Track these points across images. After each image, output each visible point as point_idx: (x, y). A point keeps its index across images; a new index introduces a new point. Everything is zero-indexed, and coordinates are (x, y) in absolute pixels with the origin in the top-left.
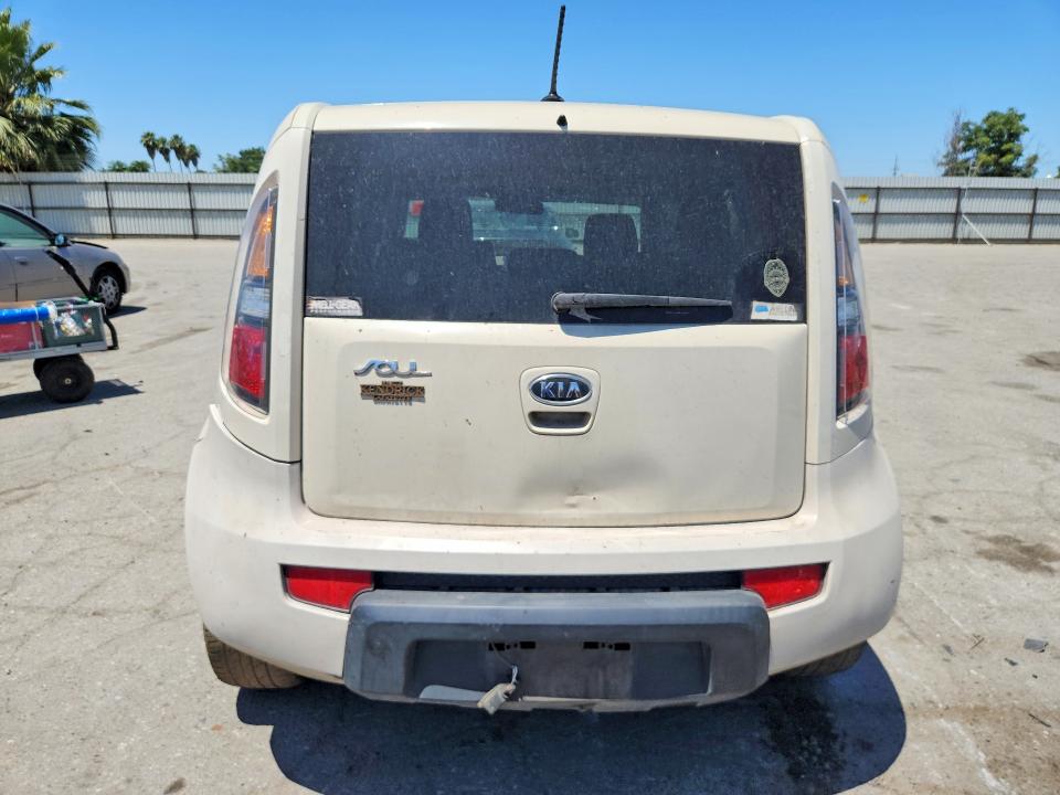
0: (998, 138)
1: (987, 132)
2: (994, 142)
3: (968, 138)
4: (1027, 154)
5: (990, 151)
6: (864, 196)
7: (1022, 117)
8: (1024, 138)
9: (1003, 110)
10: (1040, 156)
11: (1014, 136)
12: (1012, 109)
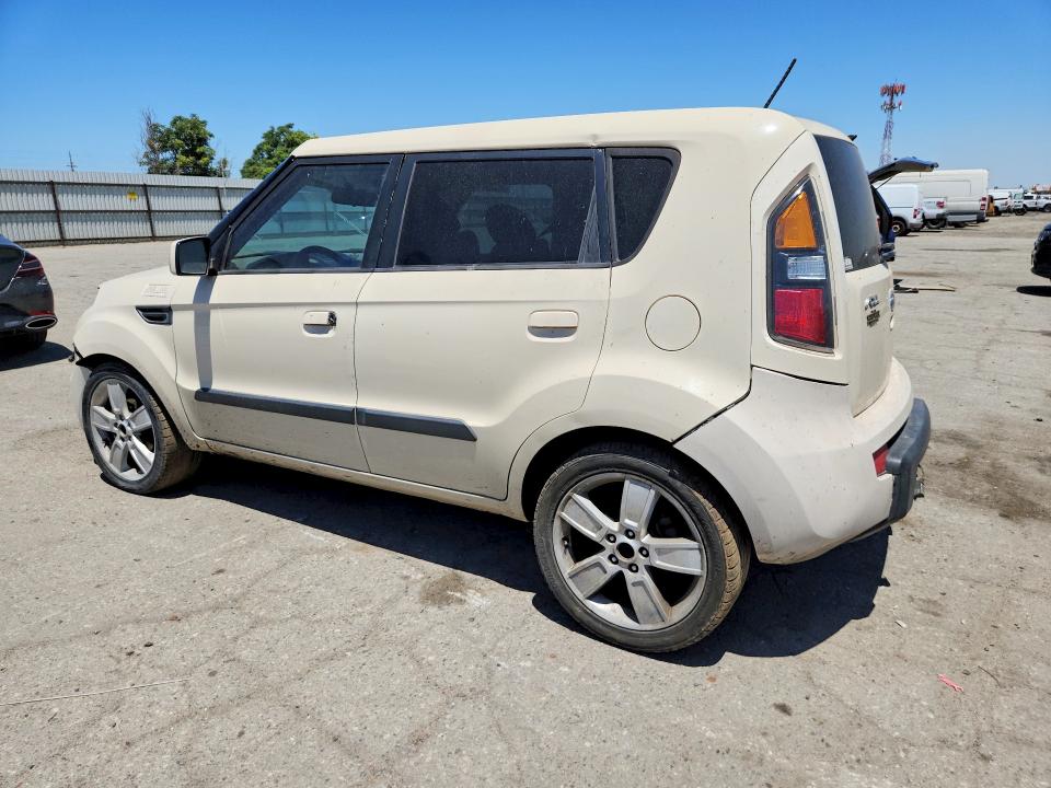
0: (189, 140)
1: (178, 135)
2: (188, 145)
3: (160, 139)
4: (218, 158)
5: (186, 153)
6: (133, 194)
7: (204, 123)
8: (212, 142)
9: (187, 115)
10: (228, 159)
11: (202, 141)
12: (194, 115)
